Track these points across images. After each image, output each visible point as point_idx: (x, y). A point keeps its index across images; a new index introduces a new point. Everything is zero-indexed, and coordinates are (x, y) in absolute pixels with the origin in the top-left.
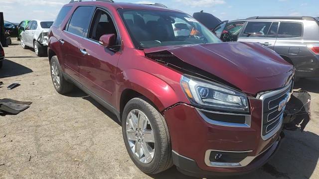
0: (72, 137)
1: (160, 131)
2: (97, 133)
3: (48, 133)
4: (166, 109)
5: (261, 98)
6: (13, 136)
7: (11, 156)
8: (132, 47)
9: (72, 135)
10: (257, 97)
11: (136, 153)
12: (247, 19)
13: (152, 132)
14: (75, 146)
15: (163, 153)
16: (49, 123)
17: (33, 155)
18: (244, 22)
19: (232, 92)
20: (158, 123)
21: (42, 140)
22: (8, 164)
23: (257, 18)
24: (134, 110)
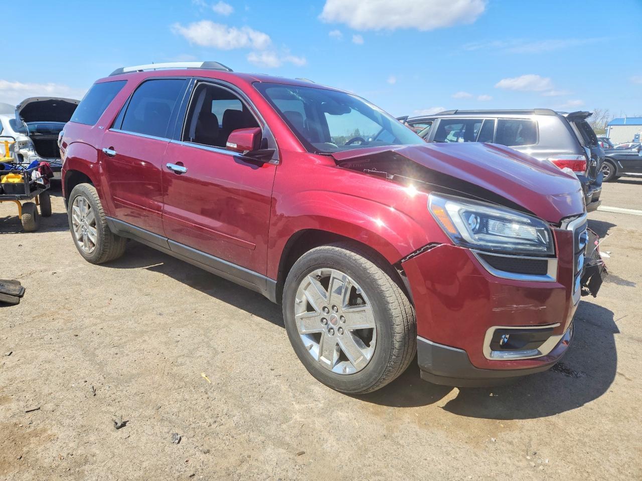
0: (166, 343)
1: (388, 303)
2: (214, 332)
3: (108, 339)
4: (405, 258)
5: (570, 228)
6: (28, 352)
7: (46, 390)
8: (299, 150)
9: (163, 339)
10: (563, 227)
11: (322, 358)
12: (436, 115)
13: (368, 307)
14: (180, 360)
15: (397, 345)
16: (99, 321)
17: (97, 385)
18: (433, 119)
19: (525, 220)
20: (383, 288)
21: (101, 355)
22: (49, 406)
23: (456, 113)
24: (318, 272)
